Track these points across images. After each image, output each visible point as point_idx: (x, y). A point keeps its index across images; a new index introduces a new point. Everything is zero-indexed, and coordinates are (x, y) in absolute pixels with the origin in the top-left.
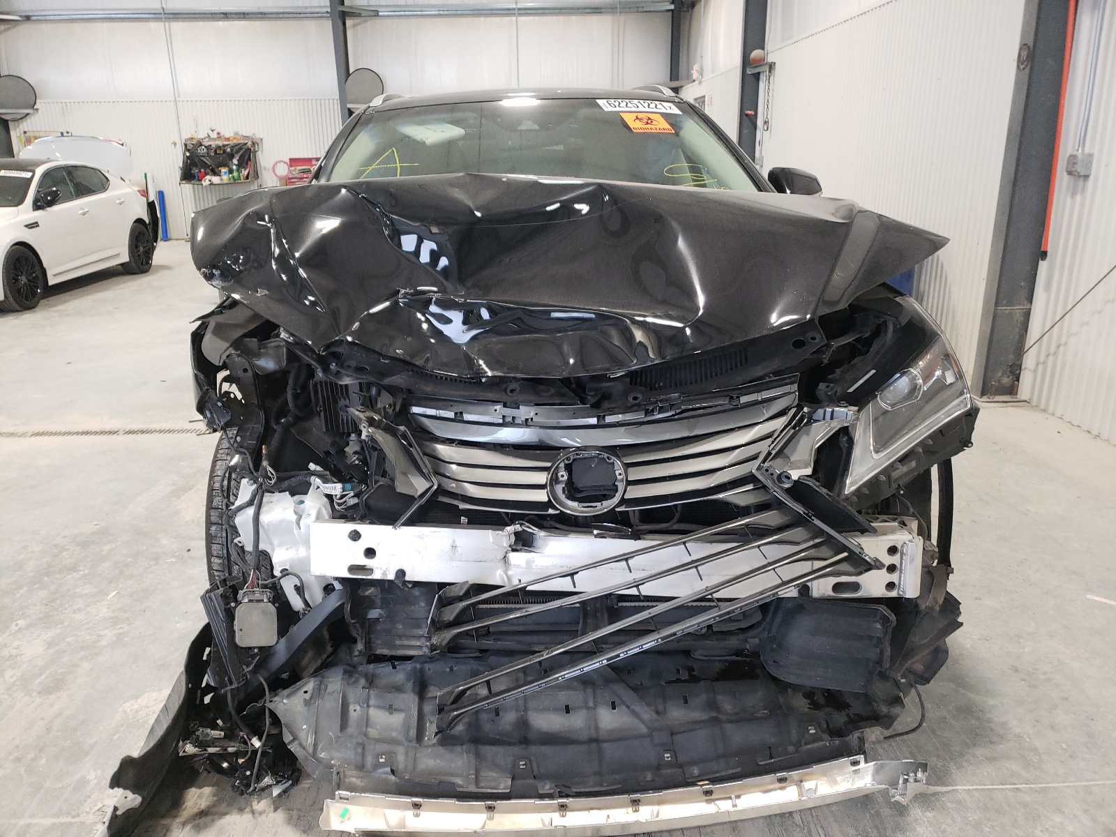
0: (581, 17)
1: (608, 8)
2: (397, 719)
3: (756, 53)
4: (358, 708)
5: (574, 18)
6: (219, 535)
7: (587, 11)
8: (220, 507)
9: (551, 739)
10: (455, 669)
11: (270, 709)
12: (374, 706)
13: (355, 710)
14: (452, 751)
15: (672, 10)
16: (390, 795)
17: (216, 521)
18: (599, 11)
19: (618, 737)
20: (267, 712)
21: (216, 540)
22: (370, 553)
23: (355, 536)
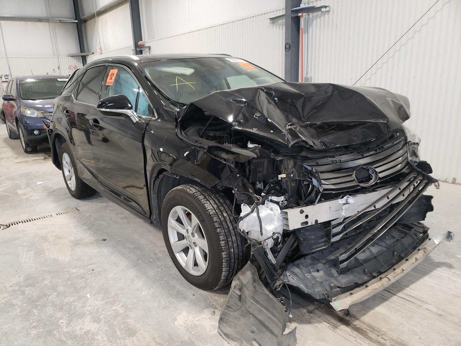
0: (33, 23)
1: (46, 20)
2: (321, 273)
3: (140, 43)
4: (308, 274)
5: (29, 23)
6: (221, 232)
7: (35, 20)
8: (217, 221)
9: (366, 261)
10: (323, 252)
11: (287, 284)
12: (313, 272)
13: (308, 275)
14: (347, 274)
15: (76, 23)
16: (346, 293)
17: (218, 227)
18: (41, 20)
19: (380, 254)
20: (286, 285)
21: (220, 234)
22: (307, 217)
23: (302, 212)
